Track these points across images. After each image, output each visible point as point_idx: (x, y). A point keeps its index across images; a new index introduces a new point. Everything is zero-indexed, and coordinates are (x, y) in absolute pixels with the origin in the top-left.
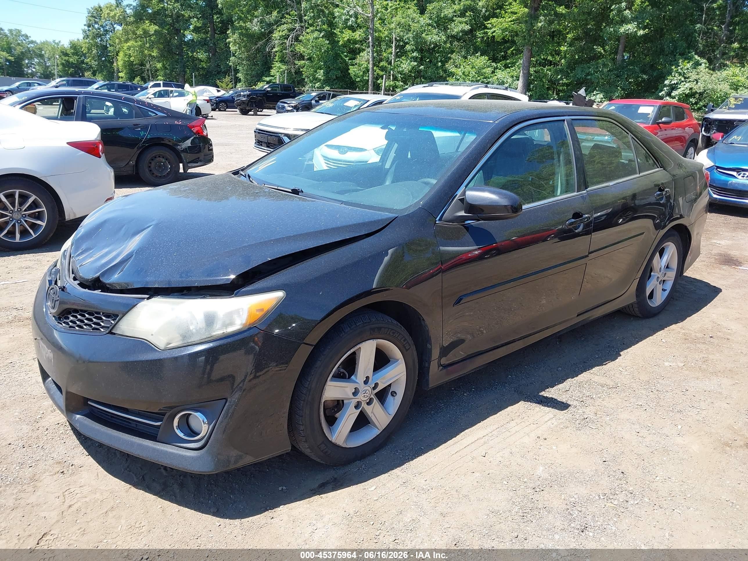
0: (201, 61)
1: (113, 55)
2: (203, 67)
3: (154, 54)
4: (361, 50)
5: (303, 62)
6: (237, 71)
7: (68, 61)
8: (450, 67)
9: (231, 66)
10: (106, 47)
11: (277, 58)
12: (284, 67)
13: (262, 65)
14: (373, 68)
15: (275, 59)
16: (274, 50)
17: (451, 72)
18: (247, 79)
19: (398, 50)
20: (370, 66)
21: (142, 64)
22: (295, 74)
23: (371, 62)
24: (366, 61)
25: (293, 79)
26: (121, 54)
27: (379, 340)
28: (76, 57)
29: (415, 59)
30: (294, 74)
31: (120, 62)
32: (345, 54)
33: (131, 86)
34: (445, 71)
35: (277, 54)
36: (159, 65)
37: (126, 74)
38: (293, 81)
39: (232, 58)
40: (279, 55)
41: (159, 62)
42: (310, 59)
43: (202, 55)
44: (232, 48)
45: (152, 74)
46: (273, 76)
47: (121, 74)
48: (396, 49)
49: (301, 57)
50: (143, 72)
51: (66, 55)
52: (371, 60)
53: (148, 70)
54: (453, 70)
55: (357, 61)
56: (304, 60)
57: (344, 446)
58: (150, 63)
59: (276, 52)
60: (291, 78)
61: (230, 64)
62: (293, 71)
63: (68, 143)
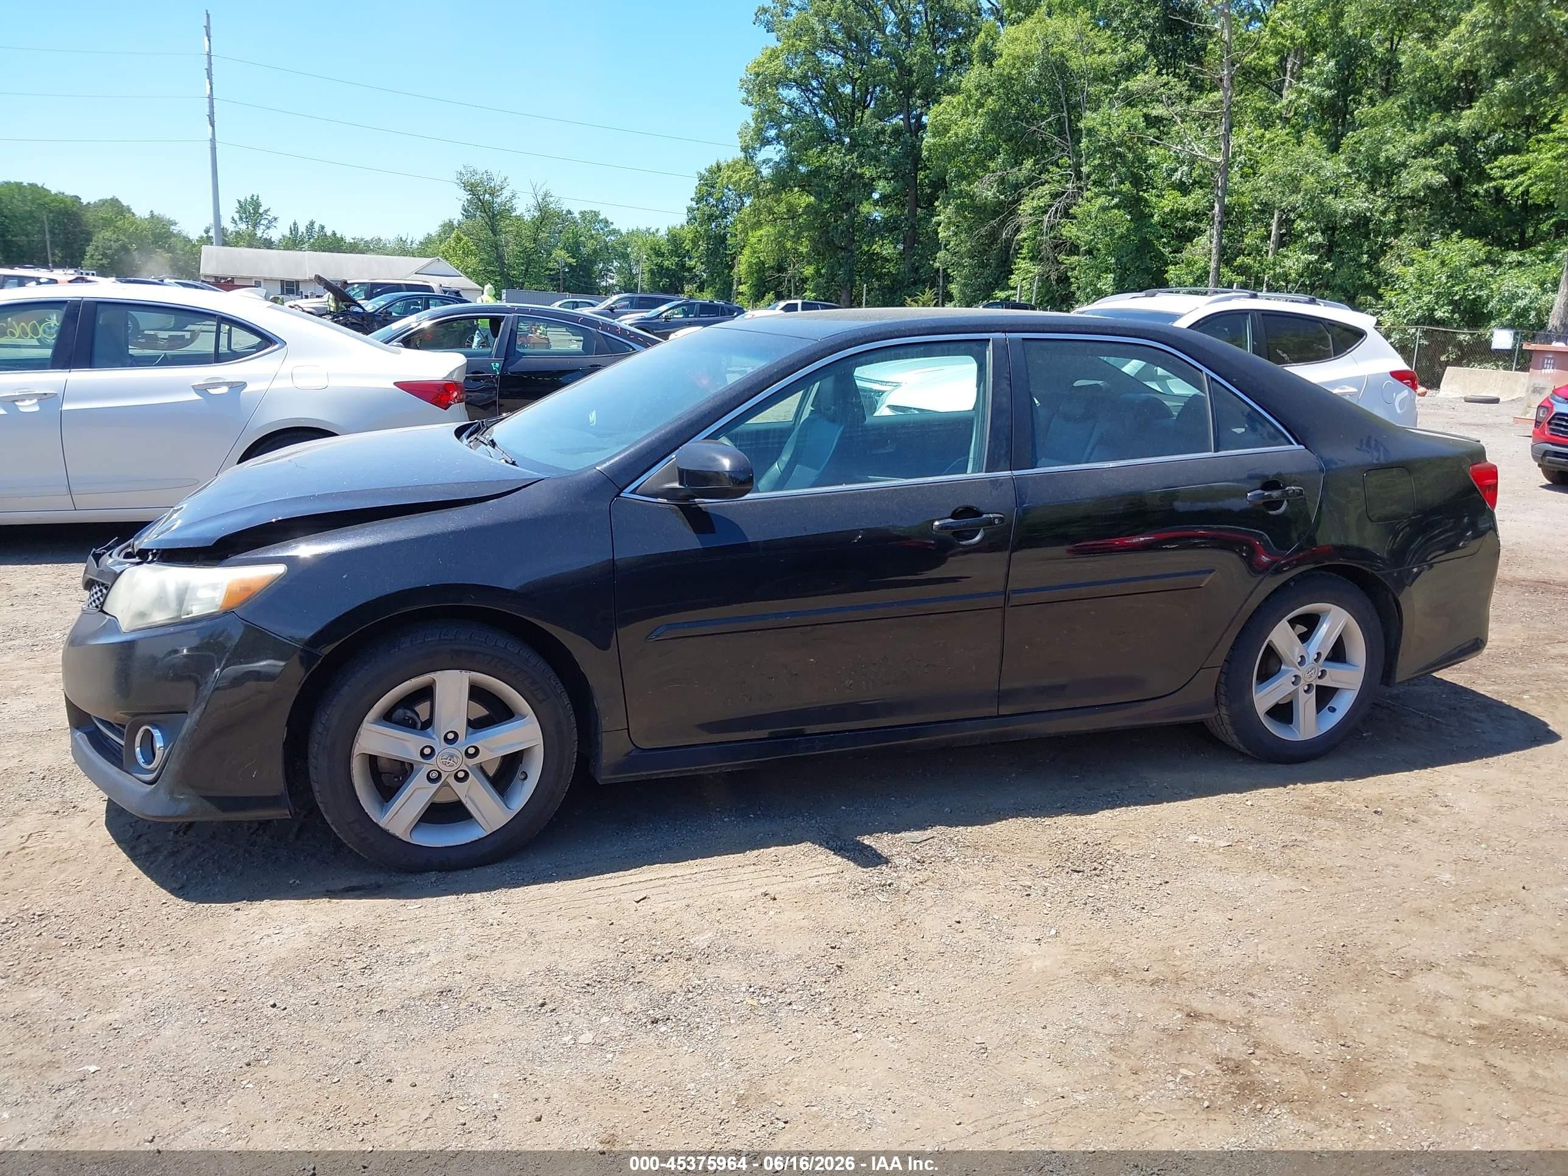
0: (886, 260)
1: (735, 252)
2: (889, 272)
3: (803, 250)
4: (1199, 232)
5: (1076, 258)
6: (948, 279)
7: (660, 266)
8: (1390, 265)
9: (938, 269)
10: (723, 238)
11: (1024, 251)
12: (1037, 269)
13: (998, 266)
14: (1218, 269)
15: (1021, 254)
16: (1020, 236)
17: (1391, 276)
18: (964, 294)
19: (1284, 231)
20: (1213, 265)
21: (781, 269)
22: (1058, 284)
23: (1214, 257)
24: (1205, 255)
25: (1052, 292)
26: (747, 252)
27: (473, 673)
28: (677, 259)
29: (1313, 248)
30: (1054, 283)
31: (741, 267)
32: (1164, 240)
33: (722, 308)
34: (1379, 274)
35: (1025, 244)
36: (809, 271)
37: (751, 287)
38: (1052, 298)
39: (941, 254)
40: (1028, 246)
41: (809, 263)
42: (1089, 252)
43: (886, 248)
44: (942, 234)
45: (796, 287)
46: (1015, 288)
47: (743, 288)
48: (1279, 227)
49: (1074, 250)
50: (780, 283)
51: (659, 253)
52: (1214, 251)
53: (789, 281)
54: (1397, 269)
55: (1185, 255)
56: (1078, 255)
57: (406, 838)
58: (794, 266)
59: (1024, 239)
60: (1047, 292)
61: (937, 265)
62: (1053, 276)
63: (395, 384)
